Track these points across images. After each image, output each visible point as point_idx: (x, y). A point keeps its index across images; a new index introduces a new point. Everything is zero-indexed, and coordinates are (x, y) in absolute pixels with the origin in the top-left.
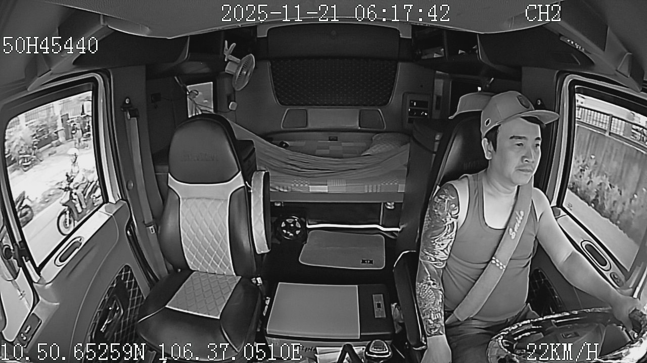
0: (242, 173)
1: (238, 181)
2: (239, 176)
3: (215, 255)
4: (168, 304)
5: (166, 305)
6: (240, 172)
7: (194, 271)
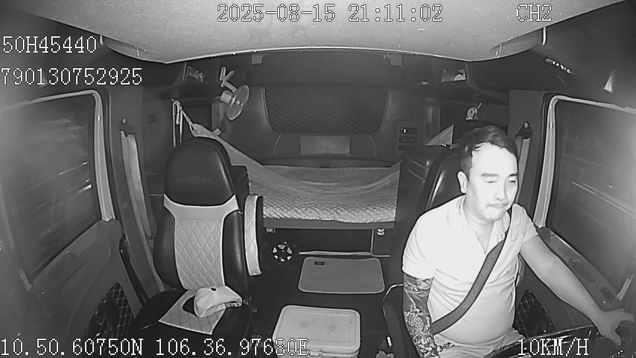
0: (236, 197)
1: (232, 205)
2: (234, 199)
3: (208, 276)
4: (161, 319)
5: (159, 319)
6: (234, 197)
7: (187, 290)
